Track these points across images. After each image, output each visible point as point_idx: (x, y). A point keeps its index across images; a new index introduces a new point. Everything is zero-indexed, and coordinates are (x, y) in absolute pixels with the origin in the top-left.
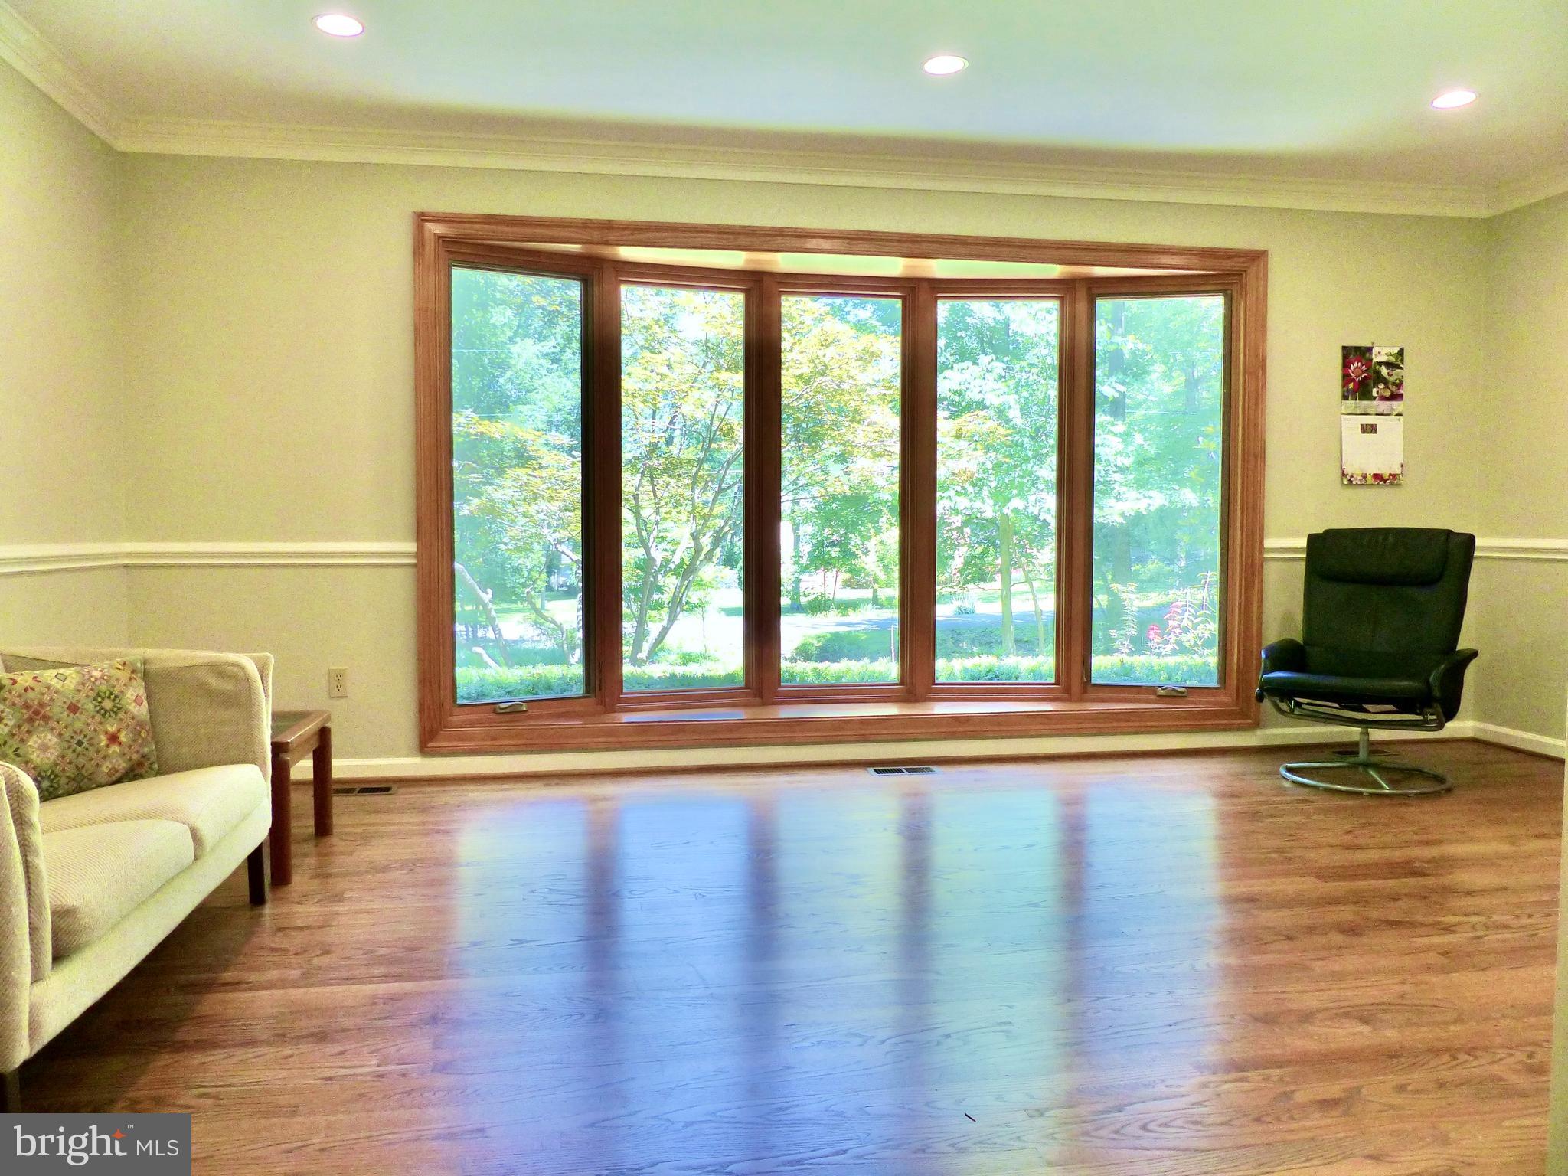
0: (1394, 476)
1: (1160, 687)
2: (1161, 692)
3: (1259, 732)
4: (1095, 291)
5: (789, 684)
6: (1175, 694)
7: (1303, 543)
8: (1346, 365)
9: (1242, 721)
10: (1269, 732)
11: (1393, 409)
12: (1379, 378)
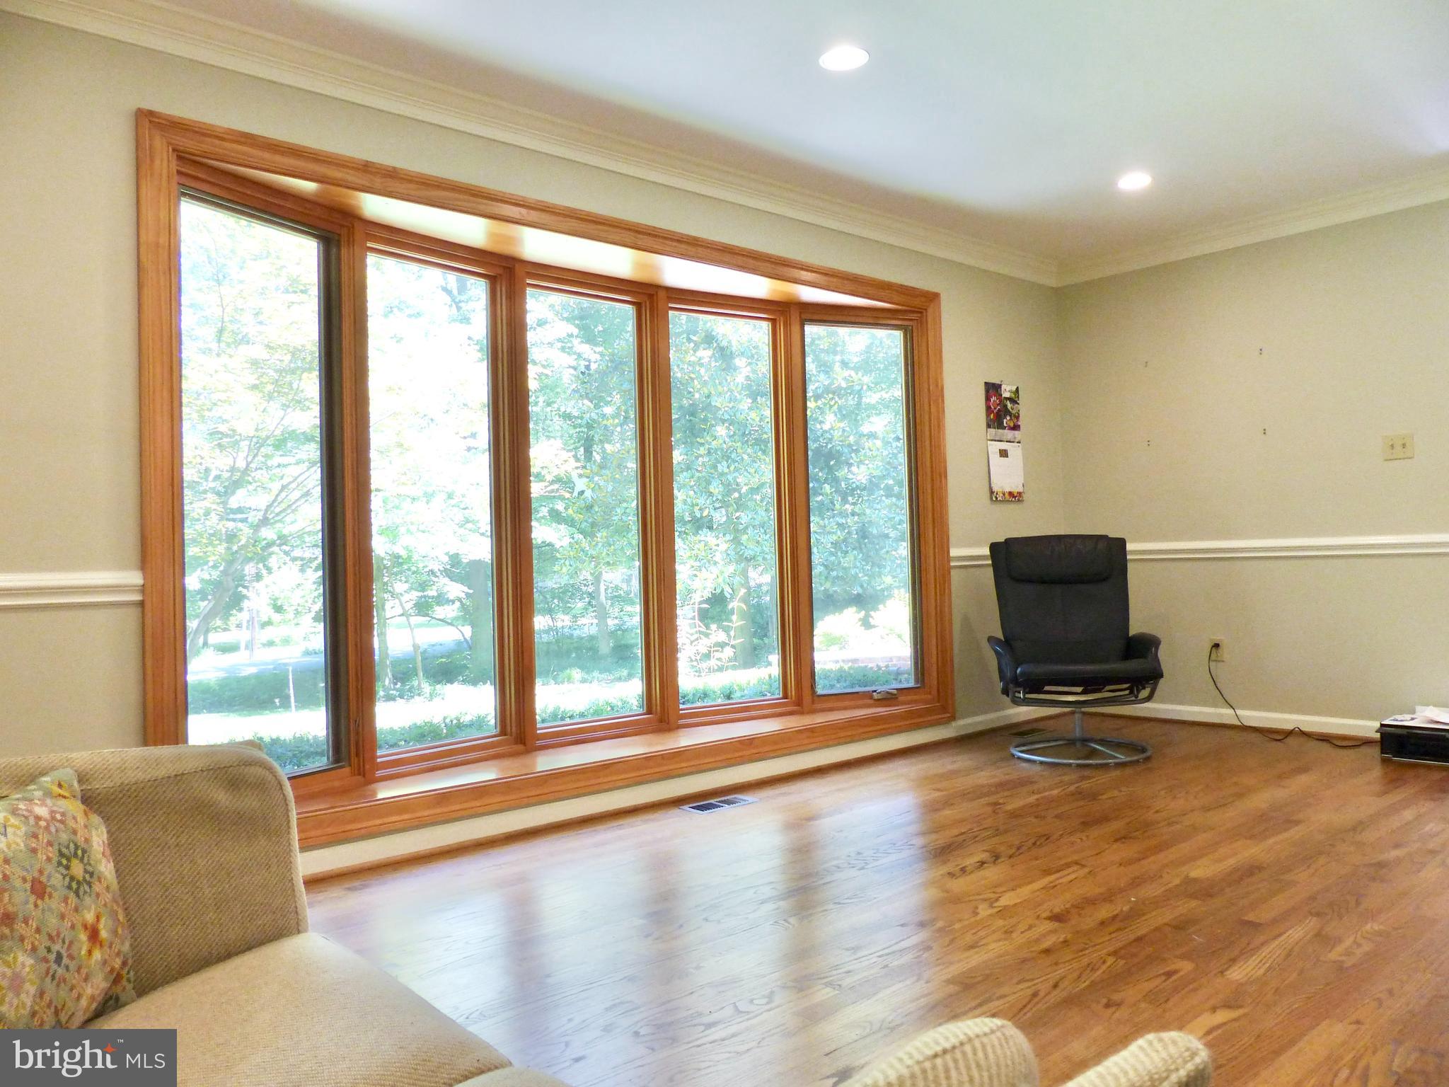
0: (1020, 494)
1: (875, 691)
2: (875, 696)
3: (954, 724)
4: (804, 316)
5: (543, 725)
6: (889, 696)
7: (986, 551)
8: (988, 399)
9: (943, 716)
10: (961, 722)
11: (1015, 438)
12: (1007, 412)
